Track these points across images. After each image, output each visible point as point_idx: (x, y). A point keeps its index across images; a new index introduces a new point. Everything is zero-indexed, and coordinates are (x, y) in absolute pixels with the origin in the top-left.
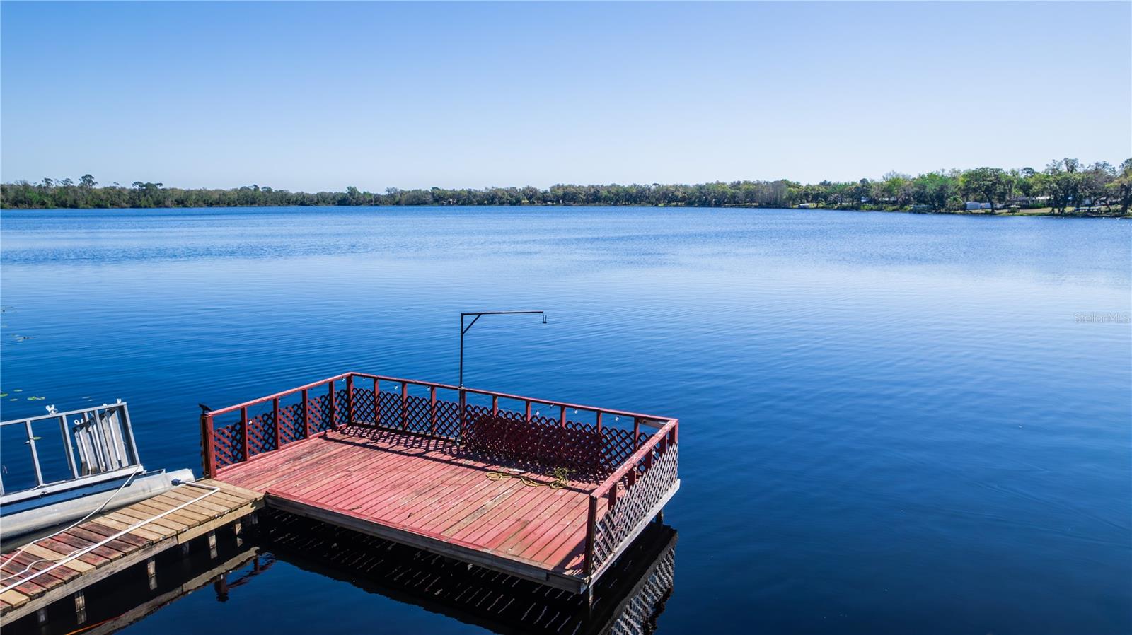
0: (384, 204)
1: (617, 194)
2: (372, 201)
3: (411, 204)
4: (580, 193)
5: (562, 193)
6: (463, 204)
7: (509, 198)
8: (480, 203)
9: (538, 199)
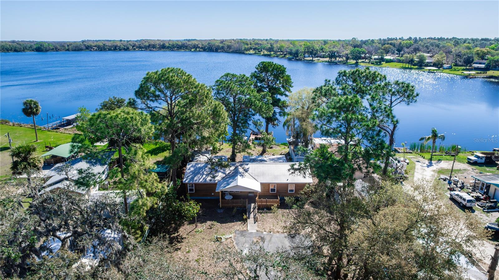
0: (60, 50)
1: (173, 45)
2: (54, 49)
3: (75, 50)
4: (156, 45)
5: (148, 45)
6: (101, 50)
7: (124, 47)
8: (110, 50)
9: (137, 47)
